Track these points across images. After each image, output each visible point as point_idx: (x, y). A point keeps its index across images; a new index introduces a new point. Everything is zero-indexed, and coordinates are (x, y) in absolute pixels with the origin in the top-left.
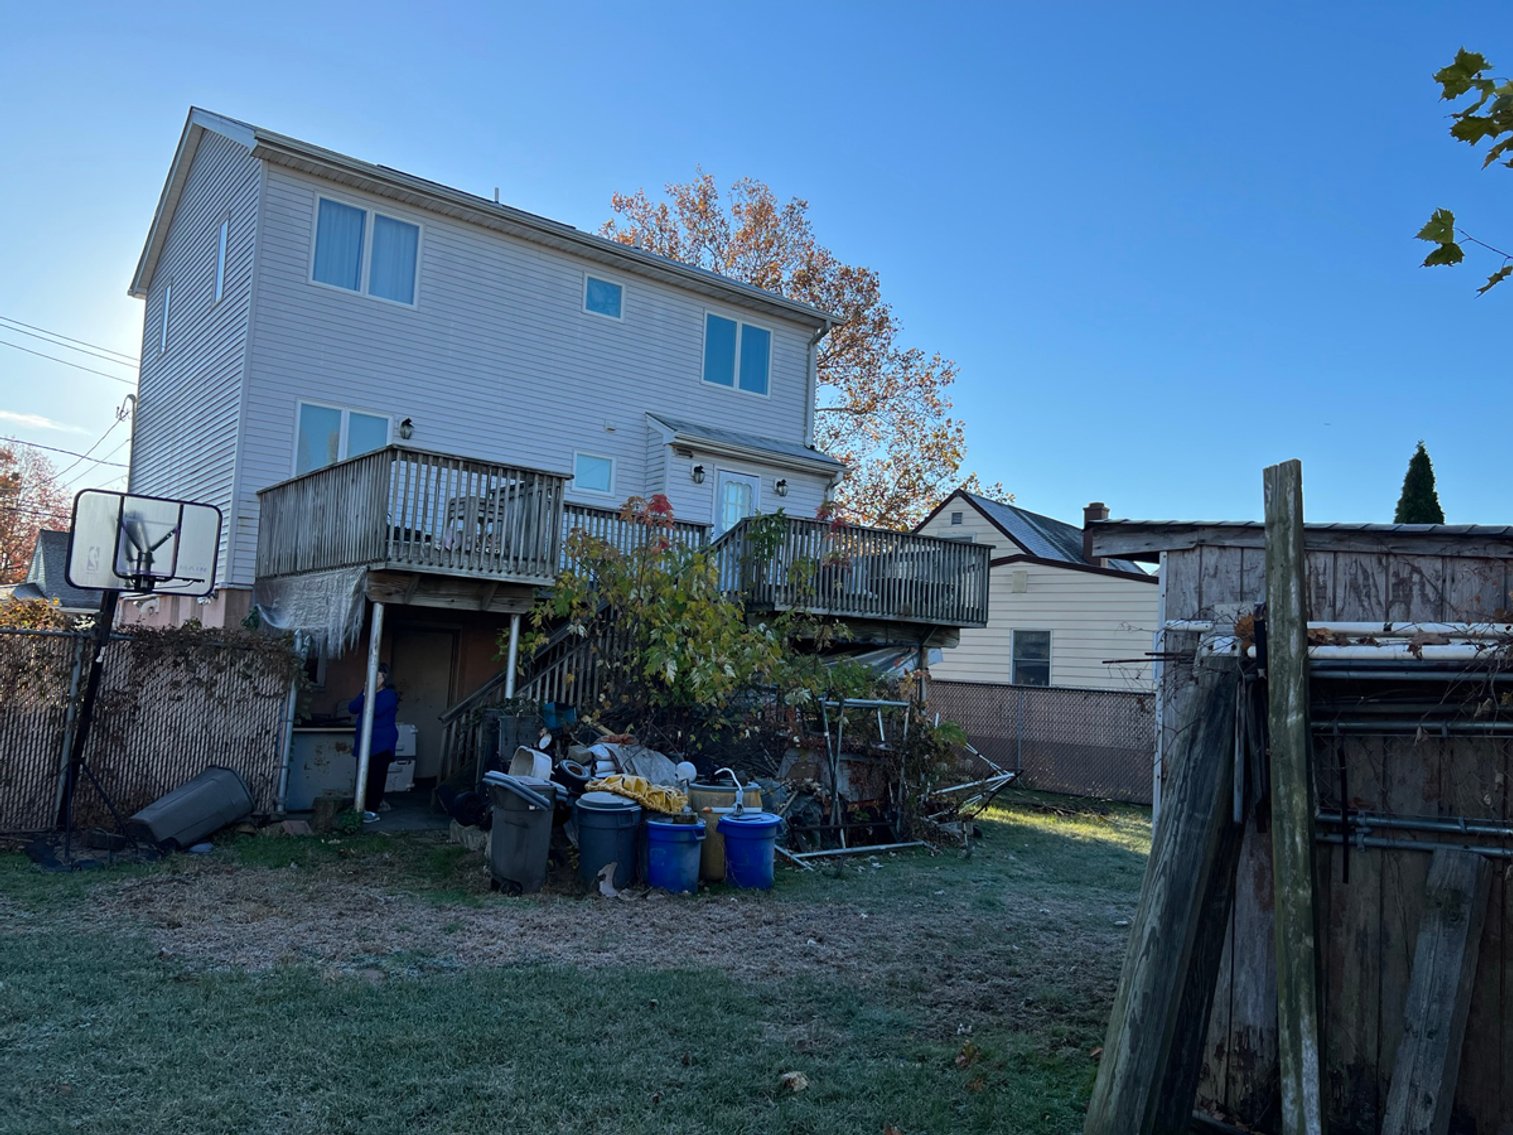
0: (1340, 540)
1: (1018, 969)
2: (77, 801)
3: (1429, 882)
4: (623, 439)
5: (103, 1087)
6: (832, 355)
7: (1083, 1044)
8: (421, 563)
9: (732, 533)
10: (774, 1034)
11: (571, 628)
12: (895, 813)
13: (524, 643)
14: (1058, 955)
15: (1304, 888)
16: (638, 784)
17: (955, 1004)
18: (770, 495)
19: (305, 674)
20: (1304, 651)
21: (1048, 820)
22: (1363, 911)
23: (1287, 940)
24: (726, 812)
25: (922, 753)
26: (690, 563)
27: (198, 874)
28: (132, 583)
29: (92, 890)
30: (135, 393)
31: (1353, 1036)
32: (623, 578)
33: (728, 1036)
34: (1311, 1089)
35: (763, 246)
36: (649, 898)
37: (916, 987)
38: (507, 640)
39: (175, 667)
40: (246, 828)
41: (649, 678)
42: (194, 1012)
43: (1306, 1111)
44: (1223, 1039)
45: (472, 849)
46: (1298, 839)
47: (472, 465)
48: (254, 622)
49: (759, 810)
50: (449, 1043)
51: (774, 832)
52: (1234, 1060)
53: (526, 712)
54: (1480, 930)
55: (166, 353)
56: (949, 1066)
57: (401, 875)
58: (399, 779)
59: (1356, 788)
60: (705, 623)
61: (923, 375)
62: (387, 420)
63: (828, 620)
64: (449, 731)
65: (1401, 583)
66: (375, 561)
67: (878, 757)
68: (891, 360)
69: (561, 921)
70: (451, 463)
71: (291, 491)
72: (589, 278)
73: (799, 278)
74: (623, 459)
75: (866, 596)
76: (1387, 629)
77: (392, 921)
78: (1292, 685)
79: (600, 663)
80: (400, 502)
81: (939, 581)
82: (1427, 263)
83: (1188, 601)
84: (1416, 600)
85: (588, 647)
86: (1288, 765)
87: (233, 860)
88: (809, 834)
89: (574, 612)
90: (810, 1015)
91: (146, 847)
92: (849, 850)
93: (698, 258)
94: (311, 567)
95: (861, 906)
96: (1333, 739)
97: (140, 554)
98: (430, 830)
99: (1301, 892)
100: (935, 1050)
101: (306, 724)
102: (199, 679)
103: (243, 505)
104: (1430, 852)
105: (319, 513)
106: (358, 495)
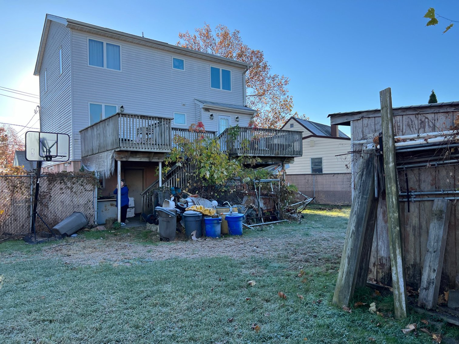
0: (404, 111)
1: (316, 251)
2: (36, 224)
3: (433, 209)
4: (188, 108)
5: (54, 297)
6: (250, 78)
7: (335, 269)
8: (130, 148)
9: (223, 133)
10: (245, 271)
11: (177, 164)
12: (278, 212)
13: (164, 170)
14: (328, 247)
15: (396, 213)
16: (201, 207)
17: (298, 261)
18: (234, 122)
19: (99, 183)
20: (394, 144)
21: (324, 212)
22: (414, 220)
23: (391, 229)
24: (227, 214)
25: (284, 194)
26: (211, 143)
27: (74, 242)
28: (45, 159)
29: (44, 248)
30: (39, 106)
31: (412, 256)
32: (191, 149)
33: (232, 273)
34: (400, 270)
35: (227, 46)
36: (206, 240)
37: (286, 257)
38: (158, 170)
39: (61, 184)
40: (86, 229)
41: (201, 178)
42: (77, 277)
43: (399, 276)
44: (375, 261)
45: (153, 230)
46: (394, 200)
47: (143, 117)
48: (83, 170)
49: (237, 213)
50: (151, 280)
51: (242, 219)
52: (379, 267)
53: (166, 190)
54: (448, 221)
55: (47, 92)
56: (297, 277)
57: (133, 239)
58: (130, 213)
59: (411, 184)
60: (217, 161)
61: (279, 83)
62: (116, 107)
63: (254, 157)
64: (144, 198)
65: (422, 122)
66: (117, 148)
67: (271, 196)
68: (269, 78)
69: (181, 247)
70: (136, 117)
71: (89, 129)
72: (173, 58)
73: (239, 55)
74: (188, 114)
75: (265, 149)
76: (418, 136)
77: (132, 251)
78: (390, 155)
79: (186, 174)
80: (122, 129)
81: (287, 143)
82: (428, 25)
83: (359, 135)
84: (427, 127)
85: (183, 170)
86: (390, 179)
87: (84, 238)
88: (252, 219)
89: (178, 160)
90: (255, 266)
91: (58, 236)
92: (265, 223)
93: (207, 51)
94: (98, 152)
95: (269, 238)
96: (404, 170)
97: (47, 150)
98: (141, 227)
99: (395, 214)
100: (292, 273)
101: (101, 198)
102: (68, 187)
103: (75, 135)
104: (433, 201)
105: (99, 136)
106: (109, 128)
